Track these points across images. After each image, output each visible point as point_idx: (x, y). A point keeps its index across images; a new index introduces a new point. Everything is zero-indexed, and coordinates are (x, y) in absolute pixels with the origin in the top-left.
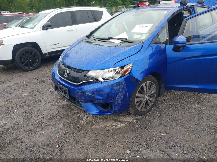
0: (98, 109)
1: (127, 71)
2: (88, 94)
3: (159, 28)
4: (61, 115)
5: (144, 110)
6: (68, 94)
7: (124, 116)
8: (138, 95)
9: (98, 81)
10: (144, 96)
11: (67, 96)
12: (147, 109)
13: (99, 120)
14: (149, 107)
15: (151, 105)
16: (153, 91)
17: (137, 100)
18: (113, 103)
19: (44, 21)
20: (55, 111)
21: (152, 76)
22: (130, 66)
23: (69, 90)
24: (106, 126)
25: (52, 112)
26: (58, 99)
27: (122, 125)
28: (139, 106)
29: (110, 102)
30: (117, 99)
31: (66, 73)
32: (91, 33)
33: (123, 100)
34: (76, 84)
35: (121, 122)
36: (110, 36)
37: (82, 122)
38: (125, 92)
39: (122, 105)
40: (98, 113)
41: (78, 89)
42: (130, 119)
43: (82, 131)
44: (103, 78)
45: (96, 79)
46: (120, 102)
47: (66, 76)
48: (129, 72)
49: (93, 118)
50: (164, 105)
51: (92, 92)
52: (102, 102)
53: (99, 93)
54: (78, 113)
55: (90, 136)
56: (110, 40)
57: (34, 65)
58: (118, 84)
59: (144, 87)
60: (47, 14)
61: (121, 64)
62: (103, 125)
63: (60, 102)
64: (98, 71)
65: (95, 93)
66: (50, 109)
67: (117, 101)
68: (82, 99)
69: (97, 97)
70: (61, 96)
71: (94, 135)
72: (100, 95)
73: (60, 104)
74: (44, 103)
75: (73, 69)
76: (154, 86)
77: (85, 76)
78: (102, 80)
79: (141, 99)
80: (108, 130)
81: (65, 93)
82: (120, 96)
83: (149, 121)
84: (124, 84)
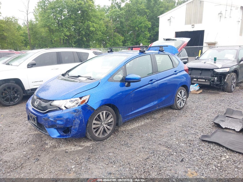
0: (60, 133)
1: (84, 101)
2: (51, 119)
3: (116, 70)
4: (30, 141)
5: (102, 137)
6: (36, 122)
7: (84, 142)
8: (94, 122)
9: (60, 109)
10: (101, 124)
11: (35, 123)
12: (105, 136)
13: (62, 145)
14: (107, 134)
15: (108, 132)
16: (111, 119)
17: (94, 126)
18: (71, 127)
19: (30, 60)
20: (25, 139)
21: (108, 107)
22: (88, 97)
23: (37, 117)
24: (66, 149)
25: (22, 139)
26: (30, 129)
27: (80, 148)
28: (96, 132)
29: (68, 126)
30: (75, 124)
31: (37, 103)
32: (67, 72)
33: (80, 125)
34: (43, 112)
35: (80, 146)
36: (79, 75)
37: (47, 146)
38: (81, 118)
39: (79, 129)
40: (58, 136)
41: (44, 116)
42: (88, 144)
43: (45, 153)
44: (65, 107)
45: (59, 108)
46: (77, 126)
47: (36, 105)
48: (86, 102)
49: (57, 143)
50: (123, 134)
51: (54, 118)
52: (62, 126)
53: (60, 119)
54: (45, 140)
55: (50, 156)
56: (79, 78)
57: (15, 100)
58: (75, 111)
59: (101, 116)
60: (33, 54)
61: (80, 95)
62: (64, 149)
63: (32, 132)
64: (62, 101)
65: (57, 118)
66: (21, 137)
67: (75, 126)
68: (46, 125)
69: (58, 122)
70: (32, 124)
71: (54, 155)
72: (61, 121)
73: (31, 133)
74: (17, 132)
75: (42, 100)
76: (111, 115)
77: (50, 105)
78: (64, 109)
79: (98, 126)
80: (67, 152)
81: (34, 121)
82: (78, 121)
83: (104, 145)
84: (81, 111)
